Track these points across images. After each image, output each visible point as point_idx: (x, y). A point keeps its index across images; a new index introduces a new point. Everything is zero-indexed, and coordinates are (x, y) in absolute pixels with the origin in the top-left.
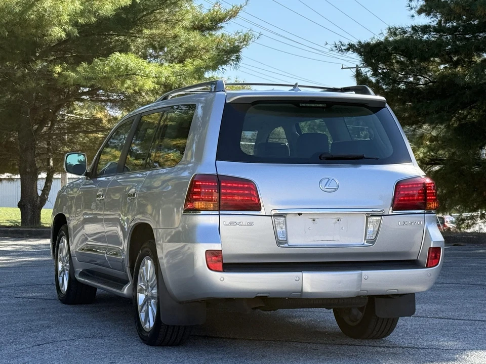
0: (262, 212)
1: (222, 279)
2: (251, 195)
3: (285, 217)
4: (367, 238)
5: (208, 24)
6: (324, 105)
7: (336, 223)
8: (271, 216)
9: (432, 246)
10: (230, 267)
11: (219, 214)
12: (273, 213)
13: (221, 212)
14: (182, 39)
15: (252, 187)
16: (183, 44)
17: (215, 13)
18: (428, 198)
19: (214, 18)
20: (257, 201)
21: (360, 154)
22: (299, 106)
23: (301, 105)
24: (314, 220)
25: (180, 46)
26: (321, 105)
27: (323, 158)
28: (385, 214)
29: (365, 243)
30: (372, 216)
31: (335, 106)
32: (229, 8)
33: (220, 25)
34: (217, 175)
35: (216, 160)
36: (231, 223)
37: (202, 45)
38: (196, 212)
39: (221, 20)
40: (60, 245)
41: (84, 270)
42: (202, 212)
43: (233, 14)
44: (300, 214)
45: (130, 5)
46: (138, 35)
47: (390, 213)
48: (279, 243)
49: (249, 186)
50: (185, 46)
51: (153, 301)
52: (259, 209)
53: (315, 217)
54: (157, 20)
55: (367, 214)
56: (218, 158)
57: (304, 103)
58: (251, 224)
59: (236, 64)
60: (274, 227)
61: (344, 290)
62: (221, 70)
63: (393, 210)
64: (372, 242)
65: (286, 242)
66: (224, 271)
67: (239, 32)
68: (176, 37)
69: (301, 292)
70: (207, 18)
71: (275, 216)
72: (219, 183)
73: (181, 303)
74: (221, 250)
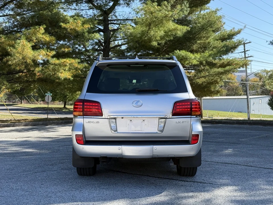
0: (104, 117)
1: (83, 148)
2: (98, 109)
3: (116, 119)
4: (159, 130)
6: (143, 66)
7: (142, 122)
8: (108, 119)
9: (193, 134)
12: (109, 117)
13: (84, 117)
15: (99, 105)
18: (193, 110)
22: (130, 66)
24: (131, 121)
26: (141, 66)
28: (168, 118)
29: (158, 132)
30: (161, 119)
31: (149, 66)
34: (84, 99)
35: (86, 92)
36: (89, 122)
42: (78, 117)
43: (239, 32)
44: (122, 118)
47: (171, 117)
48: (113, 131)
49: (97, 105)
52: (102, 116)
55: (159, 118)
57: (132, 65)
58: (98, 122)
60: (110, 124)
63: (173, 115)
64: (162, 131)
65: (116, 131)
66: (84, 144)
71: (110, 119)
72: (83, 103)
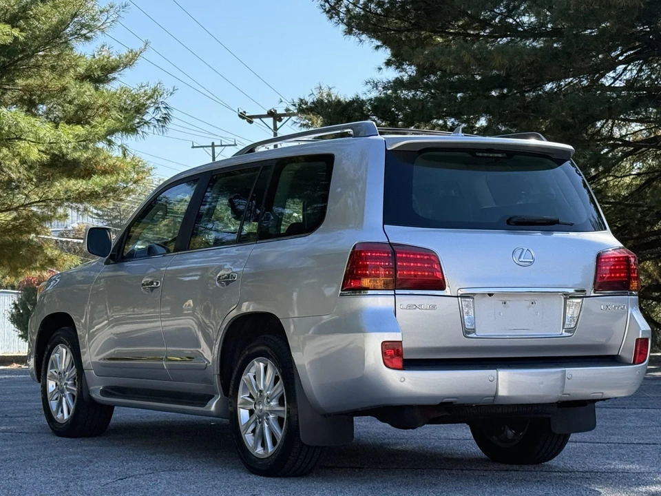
0: (447, 291)
1: (403, 379)
2: (431, 269)
3: (473, 298)
4: (566, 326)
5: (98, 73)
6: (503, 155)
7: (530, 306)
8: (457, 297)
9: (640, 337)
10: (411, 364)
11: (395, 295)
12: (460, 292)
13: (397, 292)
14: (73, 93)
15: (432, 258)
16: (74, 99)
17: (106, 60)
18: (632, 275)
19: (105, 66)
20: (441, 278)
21: (554, 217)
22: (476, 156)
23: (477, 154)
24: (505, 303)
25: (70, 102)
26: (500, 155)
27: (514, 222)
28: (587, 295)
29: (564, 332)
30: (571, 297)
32: (124, 52)
33: (111, 76)
34: (390, 243)
35: (384, 224)
36: (410, 307)
37: (100, 102)
38: (360, 293)
39: (114, 69)
40: (52, 357)
41: (106, 388)
42: (369, 292)
43: (129, 61)
44: (490, 295)
45: (10, 43)
46: (7, 87)
47: (593, 294)
48: (467, 332)
49: (430, 258)
50: (76, 102)
51: (271, 416)
52: (443, 288)
53: (505, 299)
54: (38, 66)
55: (565, 294)
56: (387, 221)
57: (480, 152)
58: (433, 307)
59: (162, 126)
60: (461, 311)
61: (541, 393)
62: (141, 133)
63: (595, 290)
64: (572, 331)
65: (474, 331)
66: (404, 369)
67: (143, 85)
68: (65, 90)
69: (496, 396)
70: (96, 66)
71: (462, 296)
72: (394, 253)
73: (325, 415)
74: (401, 342)
